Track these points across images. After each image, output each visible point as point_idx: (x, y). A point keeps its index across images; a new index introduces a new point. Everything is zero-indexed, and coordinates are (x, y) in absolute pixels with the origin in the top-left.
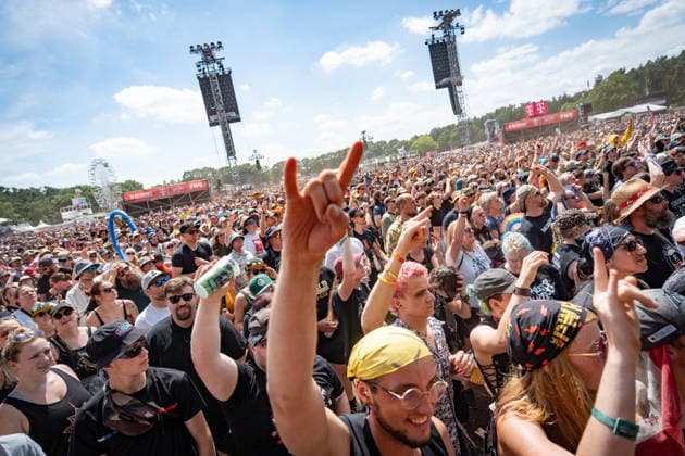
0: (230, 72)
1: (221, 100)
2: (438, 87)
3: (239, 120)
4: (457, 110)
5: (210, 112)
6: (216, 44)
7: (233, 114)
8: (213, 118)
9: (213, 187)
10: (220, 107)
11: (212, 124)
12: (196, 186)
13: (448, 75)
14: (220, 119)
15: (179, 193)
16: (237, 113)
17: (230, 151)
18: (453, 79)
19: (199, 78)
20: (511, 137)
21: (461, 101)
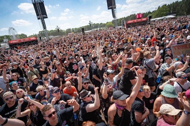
0: (43, 2)
1: (40, 11)
2: (108, 9)
3: (47, 17)
4: (114, 16)
5: (38, 15)
7: (45, 16)
8: (39, 17)
9: (38, 39)
10: (40, 13)
11: (39, 19)
12: (33, 38)
13: (112, 5)
14: (40, 17)
16: (46, 15)
17: (45, 27)
18: (113, 6)
19: (33, 3)
21: (115, 14)
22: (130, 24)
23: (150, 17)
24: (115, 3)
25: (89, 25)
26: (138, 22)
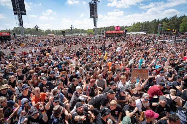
1: (19, 6)
3: (26, 14)
5: (15, 9)
7: (23, 12)
8: (15, 12)
9: (12, 35)
10: (18, 9)
11: (15, 14)
12: (5, 34)
13: (94, 14)
14: (18, 13)
16: (25, 12)
21: (96, 23)
22: (109, 34)
23: (126, 31)
24: (97, 13)
25: (70, 29)
26: (116, 34)
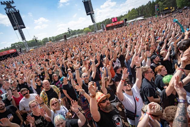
0: (19, 11)
1: (17, 21)
2: (87, 15)
3: (25, 27)
4: (93, 21)
5: (14, 25)
6: (11, 1)
7: (22, 26)
8: (15, 27)
10: (17, 24)
11: (15, 29)
12: (12, 51)
13: (90, 11)
14: (17, 28)
15: (6, 54)
16: (24, 25)
17: (23, 38)
18: (91, 12)
19: (7, 13)
20: (108, 29)
21: (94, 19)
22: (109, 27)
23: (126, 20)
24: (93, 9)
25: (68, 31)
26: (116, 25)
